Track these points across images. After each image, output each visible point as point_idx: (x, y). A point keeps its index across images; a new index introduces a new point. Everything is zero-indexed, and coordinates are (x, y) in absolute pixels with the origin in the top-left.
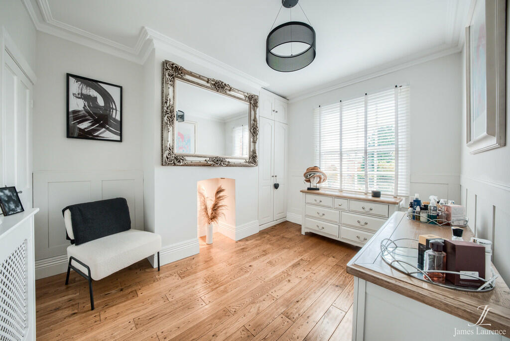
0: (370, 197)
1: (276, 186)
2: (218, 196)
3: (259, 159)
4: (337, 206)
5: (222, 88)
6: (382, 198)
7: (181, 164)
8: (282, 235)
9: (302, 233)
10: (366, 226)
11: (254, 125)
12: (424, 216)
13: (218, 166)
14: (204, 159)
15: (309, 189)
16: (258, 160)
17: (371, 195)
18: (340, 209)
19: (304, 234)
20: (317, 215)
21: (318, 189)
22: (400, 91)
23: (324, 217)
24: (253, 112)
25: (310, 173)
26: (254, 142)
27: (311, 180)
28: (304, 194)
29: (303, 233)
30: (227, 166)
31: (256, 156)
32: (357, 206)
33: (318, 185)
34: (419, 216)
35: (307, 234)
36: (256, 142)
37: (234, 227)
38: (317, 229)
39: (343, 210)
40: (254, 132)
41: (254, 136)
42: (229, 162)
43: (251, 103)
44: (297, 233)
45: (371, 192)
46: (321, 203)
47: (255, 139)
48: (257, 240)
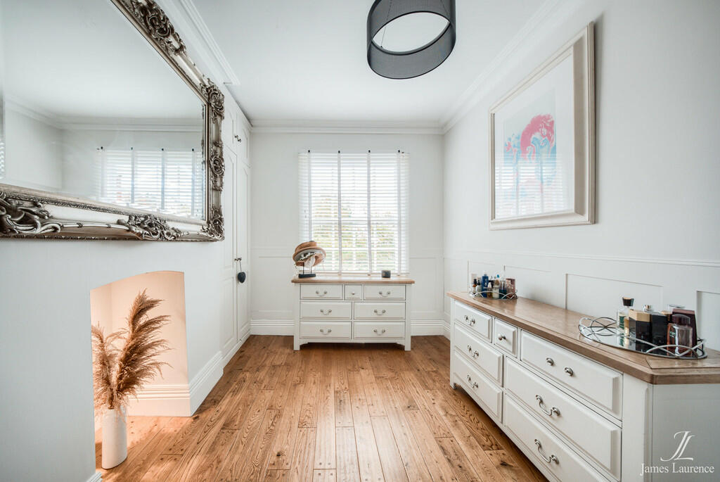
0: (380, 279)
1: (241, 277)
2: (142, 320)
3: (227, 226)
4: (348, 295)
5: (161, 31)
6: (393, 278)
7: (39, 231)
8: (268, 363)
9: (295, 349)
10: (384, 316)
11: (215, 152)
12: (496, 293)
13: (157, 240)
14: (115, 218)
15: (301, 276)
16: (223, 227)
17: (381, 275)
18: (353, 300)
19: (298, 349)
20: (321, 315)
21: (314, 275)
22: (402, 158)
23: (331, 315)
24: (213, 126)
25: (305, 252)
26: (217, 190)
27: (306, 263)
28: (298, 285)
29: (297, 347)
30: (176, 239)
31: (221, 219)
32: (373, 291)
33: (313, 268)
34: (491, 293)
35: (303, 347)
36: (220, 190)
37: (185, 385)
38: (320, 335)
39: (357, 300)
40: (216, 168)
41: (216, 176)
42: (177, 231)
43: (209, 104)
44: (288, 351)
45: (380, 272)
46: (326, 296)
47: (218, 184)
48: (235, 392)
